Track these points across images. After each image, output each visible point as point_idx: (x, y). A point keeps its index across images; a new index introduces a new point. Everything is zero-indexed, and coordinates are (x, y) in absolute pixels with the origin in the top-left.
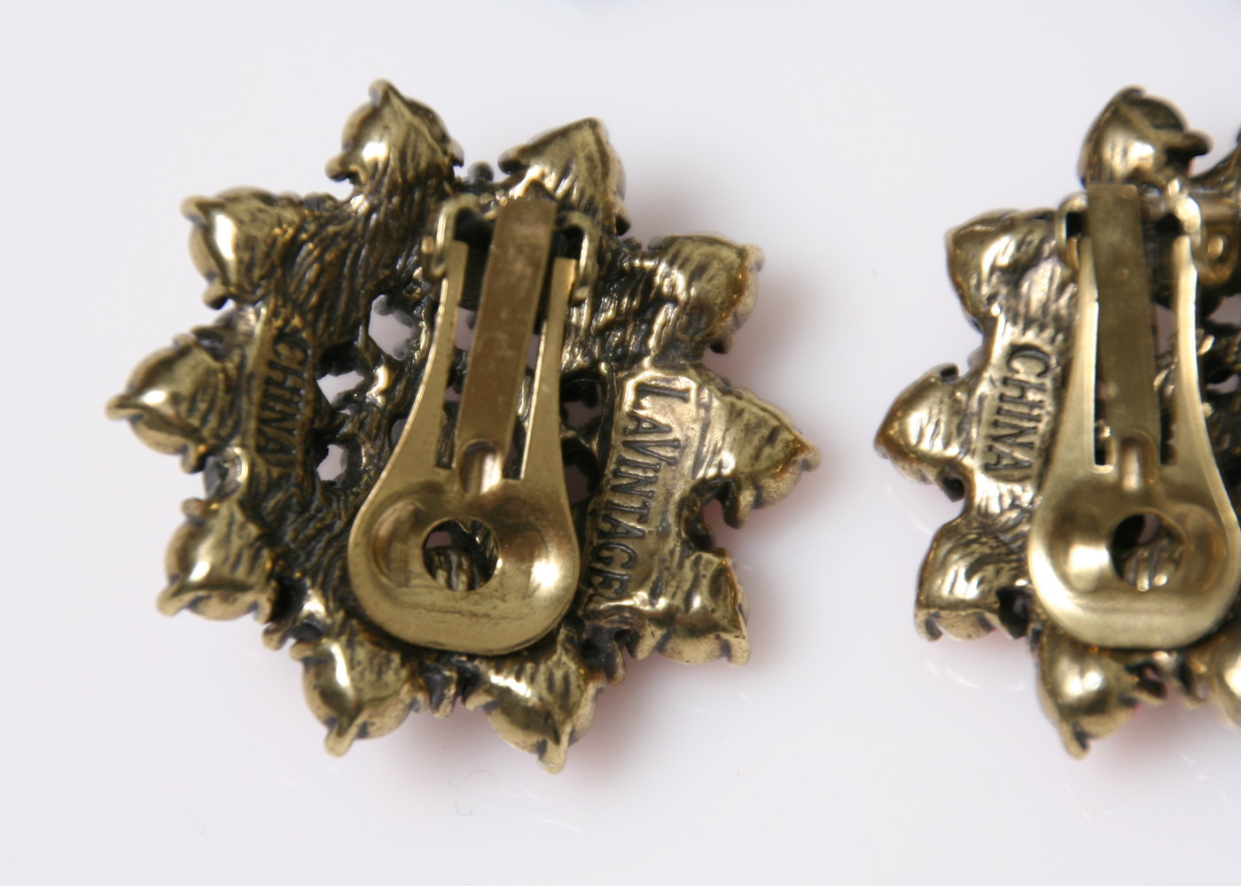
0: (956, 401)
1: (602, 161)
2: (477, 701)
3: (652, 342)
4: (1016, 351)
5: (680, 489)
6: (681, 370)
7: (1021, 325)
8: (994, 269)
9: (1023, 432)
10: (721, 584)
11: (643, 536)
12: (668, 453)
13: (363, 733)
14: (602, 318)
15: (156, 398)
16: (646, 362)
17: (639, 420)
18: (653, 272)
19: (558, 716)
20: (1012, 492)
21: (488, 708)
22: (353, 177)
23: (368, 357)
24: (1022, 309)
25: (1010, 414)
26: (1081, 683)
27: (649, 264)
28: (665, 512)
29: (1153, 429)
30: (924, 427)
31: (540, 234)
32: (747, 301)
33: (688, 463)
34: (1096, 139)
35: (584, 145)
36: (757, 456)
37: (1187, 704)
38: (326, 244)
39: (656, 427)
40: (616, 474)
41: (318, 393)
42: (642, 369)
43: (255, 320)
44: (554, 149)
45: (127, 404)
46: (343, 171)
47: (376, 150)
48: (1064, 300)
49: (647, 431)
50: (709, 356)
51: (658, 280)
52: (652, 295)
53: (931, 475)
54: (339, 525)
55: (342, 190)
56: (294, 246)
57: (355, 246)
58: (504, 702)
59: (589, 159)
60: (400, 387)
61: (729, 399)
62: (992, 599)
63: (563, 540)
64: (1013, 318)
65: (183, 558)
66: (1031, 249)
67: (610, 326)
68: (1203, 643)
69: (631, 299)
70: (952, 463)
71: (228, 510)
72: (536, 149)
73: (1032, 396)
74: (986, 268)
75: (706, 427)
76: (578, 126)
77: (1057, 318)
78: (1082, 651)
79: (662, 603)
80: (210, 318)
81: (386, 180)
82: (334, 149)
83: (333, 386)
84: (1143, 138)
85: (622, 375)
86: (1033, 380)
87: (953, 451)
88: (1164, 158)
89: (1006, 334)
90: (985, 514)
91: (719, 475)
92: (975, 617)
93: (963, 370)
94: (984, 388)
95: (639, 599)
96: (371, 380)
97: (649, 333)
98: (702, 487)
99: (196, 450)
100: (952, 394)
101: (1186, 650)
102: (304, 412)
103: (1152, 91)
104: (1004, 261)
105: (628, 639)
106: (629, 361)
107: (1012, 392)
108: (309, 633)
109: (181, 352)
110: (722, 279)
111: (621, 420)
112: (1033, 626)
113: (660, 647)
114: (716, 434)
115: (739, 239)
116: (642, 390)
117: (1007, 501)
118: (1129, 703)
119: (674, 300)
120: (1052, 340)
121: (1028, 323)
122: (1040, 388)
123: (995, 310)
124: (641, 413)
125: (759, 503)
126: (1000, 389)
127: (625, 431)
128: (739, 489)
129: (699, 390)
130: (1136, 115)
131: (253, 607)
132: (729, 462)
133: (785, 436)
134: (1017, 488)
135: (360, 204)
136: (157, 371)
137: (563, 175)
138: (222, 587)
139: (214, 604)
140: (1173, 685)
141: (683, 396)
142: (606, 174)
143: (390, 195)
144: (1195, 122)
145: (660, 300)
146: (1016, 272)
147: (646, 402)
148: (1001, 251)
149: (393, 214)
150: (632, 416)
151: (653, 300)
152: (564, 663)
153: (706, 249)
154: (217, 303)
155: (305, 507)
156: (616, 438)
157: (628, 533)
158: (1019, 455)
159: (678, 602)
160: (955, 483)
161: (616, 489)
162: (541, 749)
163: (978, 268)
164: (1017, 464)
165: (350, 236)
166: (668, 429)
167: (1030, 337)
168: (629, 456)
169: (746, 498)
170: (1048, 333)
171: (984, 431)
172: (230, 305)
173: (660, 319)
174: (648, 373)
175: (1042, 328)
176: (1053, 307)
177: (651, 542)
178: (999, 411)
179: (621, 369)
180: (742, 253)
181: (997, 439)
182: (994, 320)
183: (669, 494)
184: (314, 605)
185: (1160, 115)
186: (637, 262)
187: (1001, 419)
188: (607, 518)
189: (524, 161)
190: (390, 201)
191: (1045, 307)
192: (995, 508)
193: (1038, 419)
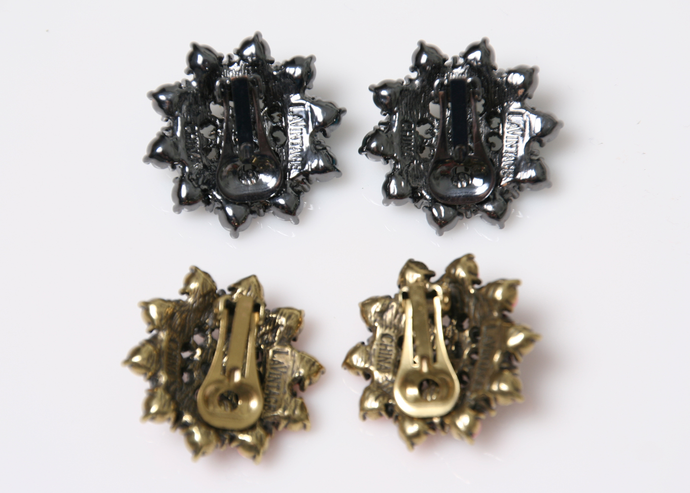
0: (367, 351)
1: (258, 287)
2: (234, 444)
3: (276, 339)
4: (383, 336)
5: (289, 380)
6: (285, 346)
7: (384, 328)
8: (375, 312)
9: (387, 359)
10: (303, 407)
11: (279, 394)
12: (284, 370)
13: (204, 454)
14: (261, 332)
15: (137, 359)
16: (275, 344)
17: (274, 361)
18: (276, 318)
19: (259, 447)
20: (386, 377)
21: (238, 446)
22: (188, 294)
23: (194, 346)
24: (384, 323)
25: (383, 354)
26: (412, 428)
27: (274, 316)
28: (284, 388)
29: (430, 353)
30: (358, 360)
31: (250, 305)
32: (303, 326)
33: (290, 372)
34: (403, 274)
35: (253, 282)
36: (310, 369)
37: (442, 434)
38: (182, 313)
39: (279, 363)
40: (269, 377)
41: (181, 357)
42: (274, 346)
43: (163, 335)
44: (244, 284)
45: (128, 362)
46: (184, 292)
47: (194, 285)
48: (396, 321)
49: (277, 364)
50: (293, 343)
51: (277, 321)
52: (276, 324)
53: (361, 373)
54: (190, 395)
55: (184, 298)
56: (173, 315)
57: (189, 314)
58: (243, 444)
59: (255, 286)
60: (204, 355)
61: (300, 354)
62: (383, 407)
63: (258, 395)
64: (382, 326)
65: (148, 406)
66: (386, 306)
67: (264, 334)
68: (449, 414)
69: (270, 326)
70: (367, 369)
71: (160, 392)
72: (239, 284)
73: (389, 348)
74: (373, 312)
75: (294, 362)
76: (250, 277)
77: (395, 326)
78: (412, 419)
79: (286, 413)
80: (148, 336)
81: (198, 294)
82: (181, 286)
83: (186, 355)
84: (417, 272)
85: (268, 348)
86: (389, 344)
87: (367, 366)
88: (423, 278)
89: (379, 331)
90: (378, 383)
91: (299, 376)
92: (378, 412)
93: (366, 343)
94: (375, 347)
95: (279, 412)
96: (195, 353)
97: (275, 336)
98: (295, 379)
99: (150, 374)
100: (366, 349)
101: (442, 417)
102: (179, 362)
103: (417, 259)
104: (378, 310)
105: (276, 425)
106: (270, 344)
107: (383, 347)
108: (185, 426)
109: (143, 345)
110: (295, 319)
111: (269, 361)
112: (395, 414)
113: (286, 427)
114: (297, 363)
115: (299, 308)
116: (275, 352)
117: (384, 379)
118: (426, 433)
119: (282, 325)
120: (394, 332)
121: (386, 327)
122: (391, 346)
123: (376, 324)
124: (274, 359)
125: (310, 384)
126: (380, 347)
127: (270, 364)
128: (305, 380)
129: (292, 351)
130: (412, 265)
131: (169, 419)
132: (302, 371)
133: (317, 364)
134: (387, 375)
135: (191, 300)
136: (136, 352)
137: (249, 290)
138: (161, 413)
139: (158, 418)
140: (439, 428)
141: (287, 353)
142: (260, 290)
143: (199, 298)
144: (431, 267)
145: (278, 326)
146: (382, 313)
147: (276, 356)
148: (377, 307)
149: (200, 304)
150: (272, 360)
151: (276, 327)
152: (260, 431)
153: (290, 311)
154: (151, 331)
155: (181, 389)
156: (268, 367)
157: (274, 394)
158: (387, 365)
159: (291, 413)
160: (368, 375)
161: (270, 381)
162: (254, 457)
163: (371, 312)
164: (386, 368)
165: (188, 311)
166: (283, 363)
167: (387, 331)
168: (272, 371)
169: (307, 382)
170: (392, 330)
171: (377, 359)
172: (154, 332)
173: (278, 332)
174: (276, 347)
175: (390, 328)
176: (393, 323)
177: (281, 395)
178: (380, 353)
179: (267, 346)
180: (300, 312)
181: (380, 361)
182: (376, 327)
183: (285, 382)
184: (187, 418)
185: (421, 266)
186: (270, 316)
187: (381, 355)
188: (267, 390)
189: (236, 287)
190: (199, 300)
191: (391, 323)
192: (380, 381)
193: (391, 355)
